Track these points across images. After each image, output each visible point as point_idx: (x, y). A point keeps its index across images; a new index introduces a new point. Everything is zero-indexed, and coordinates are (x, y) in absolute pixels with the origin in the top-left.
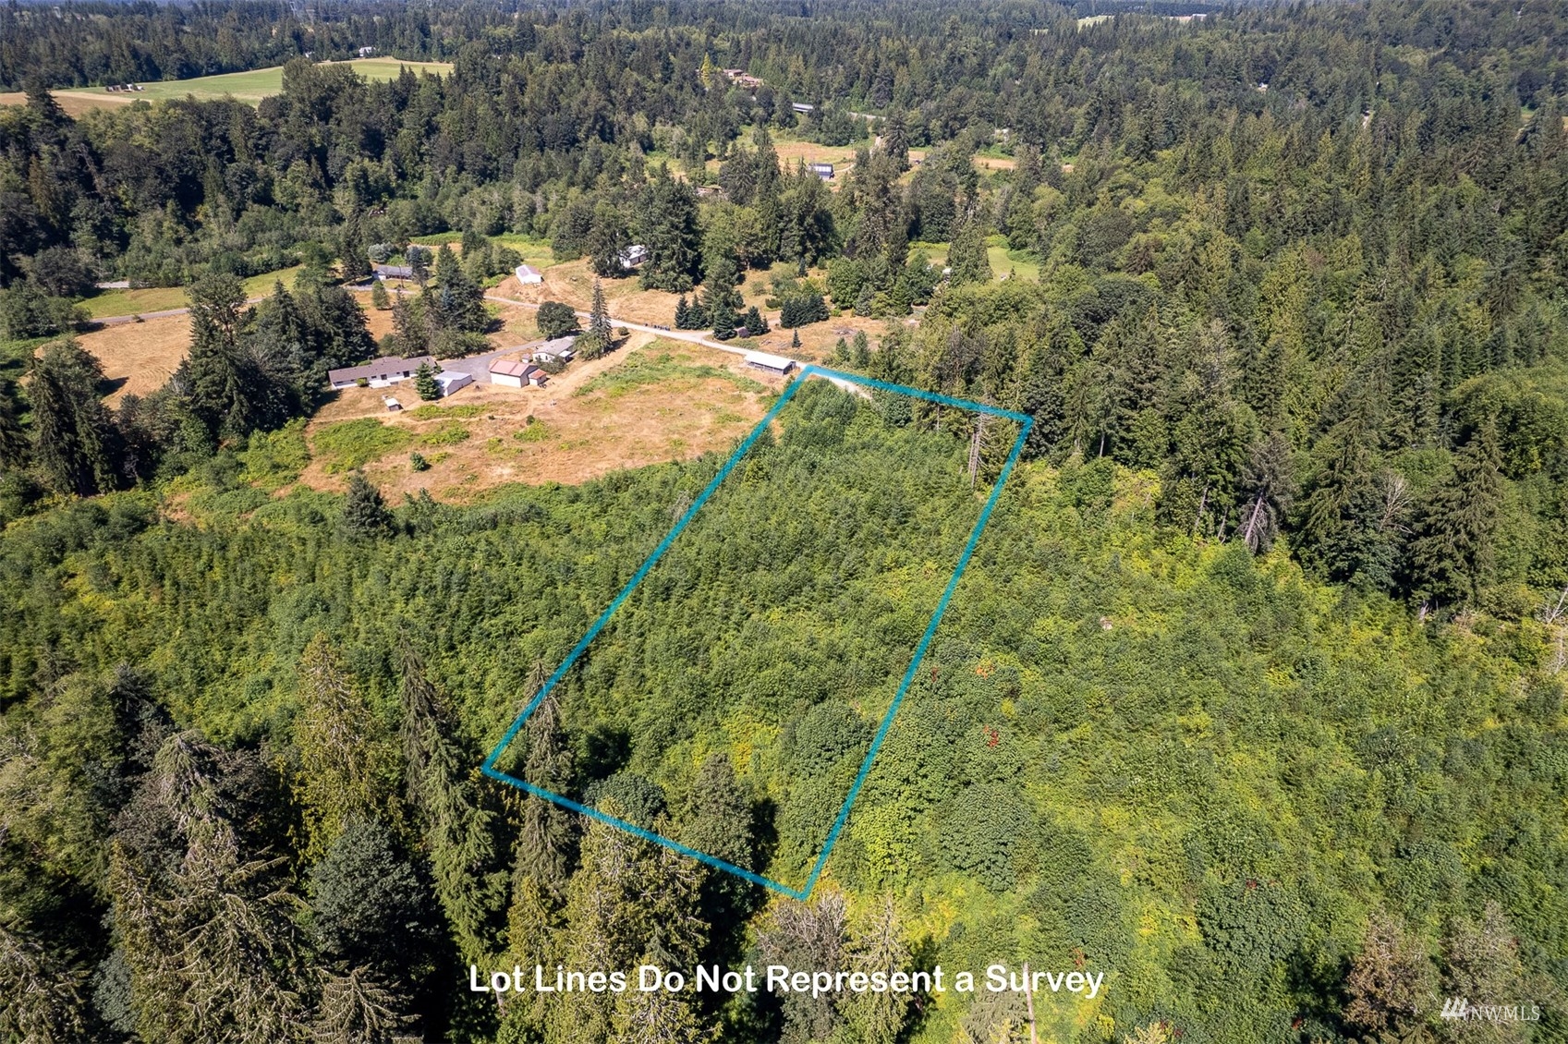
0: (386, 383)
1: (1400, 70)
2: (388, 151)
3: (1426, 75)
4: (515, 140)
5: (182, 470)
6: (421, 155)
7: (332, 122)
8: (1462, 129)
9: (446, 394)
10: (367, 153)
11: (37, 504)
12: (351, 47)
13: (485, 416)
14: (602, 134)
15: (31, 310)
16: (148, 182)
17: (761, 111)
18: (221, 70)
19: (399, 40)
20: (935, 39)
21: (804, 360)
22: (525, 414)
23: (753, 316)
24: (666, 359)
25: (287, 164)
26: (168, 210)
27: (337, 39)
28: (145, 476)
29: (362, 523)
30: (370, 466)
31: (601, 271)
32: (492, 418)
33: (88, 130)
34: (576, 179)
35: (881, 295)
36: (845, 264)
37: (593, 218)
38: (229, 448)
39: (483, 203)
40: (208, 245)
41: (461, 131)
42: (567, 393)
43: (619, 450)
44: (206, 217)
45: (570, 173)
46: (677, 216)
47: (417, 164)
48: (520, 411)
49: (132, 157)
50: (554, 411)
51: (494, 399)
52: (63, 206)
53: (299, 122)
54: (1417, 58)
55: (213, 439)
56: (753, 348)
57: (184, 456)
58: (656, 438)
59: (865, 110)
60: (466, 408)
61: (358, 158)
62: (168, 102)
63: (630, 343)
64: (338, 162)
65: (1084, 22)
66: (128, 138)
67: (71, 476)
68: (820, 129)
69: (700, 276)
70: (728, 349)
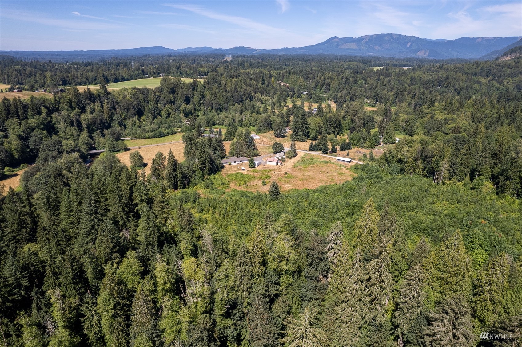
0: (236, 164)
1: (479, 83)
2: (191, 102)
3: (488, 85)
4: (227, 100)
5: (196, 184)
6: (200, 104)
7: (175, 94)
8: (508, 99)
9: (256, 166)
10: (186, 103)
12: (159, 74)
13: (273, 172)
14: (250, 98)
15: (114, 144)
16: (131, 110)
17: (292, 93)
18: (125, 80)
19: (172, 72)
20: (335, 73)
21: (353, 159)
22: (283, 172)
23: (333, 147)
24: (312, 159)
25: (165, 105)
26: (136, 118)
27: (155, 71)
28: (189, 185)
29: (275, 195)
30: (249, 184)
31: (277, 136)
32: (275, 173)
33: (114, 96)
34: (254, 111)
35: (367, 142)
36: (355, 134)
37: (271, 121)
38: (206, 179)
39: (226, 117)
40: (148, 128)
41: (212, 97)
42: (291, 167)
43: (317, 181)
44: (144, 120)
45: (252, 109)
46: (304, 120)
47: (199, 106)
48: (281, 171)
49: (127, 103)
50: (291, 171)
51: (272, 168)
52: (111, 117)
53: (167, 94)
54: (483, 80)
55: (203, 176)
56: (336, 156)
57: (196, 181)
58: (325, 178)
59: (322, 93)
60: (265, 170)
61: (184, 104)
62: (132, 88)
63: (299, 154)
64: (178, 105)
65: (376, 69)
66: (124, 98)
67: (173, 184)
68: (311, 99)
69: (308, 137)
70: (328, 156)
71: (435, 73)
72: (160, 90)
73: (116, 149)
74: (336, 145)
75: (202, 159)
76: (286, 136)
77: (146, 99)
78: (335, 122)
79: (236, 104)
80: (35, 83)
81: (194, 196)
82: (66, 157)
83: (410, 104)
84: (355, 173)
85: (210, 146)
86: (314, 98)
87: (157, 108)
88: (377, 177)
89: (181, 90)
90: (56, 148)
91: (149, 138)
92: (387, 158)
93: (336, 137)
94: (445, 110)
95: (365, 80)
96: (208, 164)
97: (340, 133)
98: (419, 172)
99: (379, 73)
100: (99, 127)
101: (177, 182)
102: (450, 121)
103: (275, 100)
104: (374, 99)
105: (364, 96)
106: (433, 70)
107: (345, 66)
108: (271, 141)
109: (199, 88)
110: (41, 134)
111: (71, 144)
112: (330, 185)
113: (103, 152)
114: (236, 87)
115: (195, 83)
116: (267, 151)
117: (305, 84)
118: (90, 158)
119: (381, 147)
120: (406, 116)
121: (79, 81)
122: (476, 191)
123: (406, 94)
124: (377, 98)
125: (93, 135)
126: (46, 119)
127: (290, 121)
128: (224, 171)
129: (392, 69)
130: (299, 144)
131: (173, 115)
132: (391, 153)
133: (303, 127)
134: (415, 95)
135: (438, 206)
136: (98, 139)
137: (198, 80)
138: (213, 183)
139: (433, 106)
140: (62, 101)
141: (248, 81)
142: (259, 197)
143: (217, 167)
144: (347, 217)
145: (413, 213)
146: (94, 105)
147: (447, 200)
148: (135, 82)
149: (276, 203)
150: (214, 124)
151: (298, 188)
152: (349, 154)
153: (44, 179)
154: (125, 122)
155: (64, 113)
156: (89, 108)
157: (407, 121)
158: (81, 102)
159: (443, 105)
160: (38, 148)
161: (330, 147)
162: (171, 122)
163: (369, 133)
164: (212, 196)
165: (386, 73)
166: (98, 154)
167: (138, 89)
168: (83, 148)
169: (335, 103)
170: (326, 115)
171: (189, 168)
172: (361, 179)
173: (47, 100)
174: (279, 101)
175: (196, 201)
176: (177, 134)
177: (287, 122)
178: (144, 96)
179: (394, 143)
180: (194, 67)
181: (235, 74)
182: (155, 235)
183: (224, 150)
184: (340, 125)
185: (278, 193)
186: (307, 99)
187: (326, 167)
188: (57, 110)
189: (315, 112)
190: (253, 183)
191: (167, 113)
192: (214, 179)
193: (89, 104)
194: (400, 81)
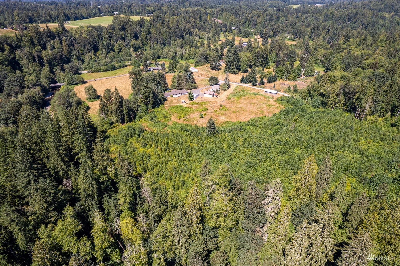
0: (177, 96)
1: (383, 18)
2: (140, 38)
3: (391, 20)
4: (170, 35)
5: (141, 117)
6: (147, 39)
7: (126, 31)
9: (194, 99)
10: (134, 38)
11: (113, 126)
12: (113, 12)
13: (209, 104)
14: (189, 34)
15: (72, 78)
16: (87, 46)
17: (224, 29)
18: (84, 18)
19: (124, 11)
20: (261, 11)
21: (279, 91)
22: (218, 104)
23: (262, 80)
24: (243, 91)
25: (117, 41)
26: (92, 53)
27: (109, 10)
28: (134, 119)
29: (211, 131)
30: (188, 117)
31: (213, 69)
32: (211, 105)
33: (72, 33)
34: (193, 45)
35: (291, 75)
36: (281, 67)
37: (207, 55)
38: (151, 112)
39: (169, 51)
40: (103, 62)
41: (157, 33)
42: (224, 99)
43: (248, 113)
44: (99, 55)
45: (191, 44)
46: (236, 55)
47: (146, 41)
48: (216, 103)
49: (83, 40)
50: (225, 103)
51: (208, 100)
52: (70, 52)
53: (118, 31)
54: (387, 15)
55: (147, 110)
56: (263, 88)
57: (141, 114)
58: (255, 110)
59: (249, 29)
60: (202, 102)
61: (133, 40)
62: (87, 26)
63: (231, 87)
64: (128, 41)
65: (294, 6)
66: (81, 35)
67: (121, 119)
68: (240, 33)
69: (240, 70)
70: (257, 88)
71: (345, 10)
72: (113, 27)
73: (75, 82)
74: (263, 77)
75: (146, 94)
76: (220, 69)
77: (100, 36)
78: (263, 56)
79: (178, 39)
80: (5, 20)
81: (138, 131)
82: (28, 92)
83: (324, 38)
84: (282, 105)
85: (154, 81)
86: (243, 33)
87: (110, 44)
88: (302, 110)
89: (130, 28)
90: (19, 83)
91: (104, 71)
92: (310, 91)
93: (263, 70)
94: (359, 45)
95: (286, 17)
96: (152, 99)
97: (267, 65)
98: (340, 106)
99: (297, 11)
100: (60, 62)
101: (124, 117)
102: (367, 57)
103: (210, 35)
104: (294, 34)
105: (285, 31)
106: (343, 7)
107: (269, 4)
108: (207, 74)
109: (146, 25)
110: (5, 70)
111: (32, 79)
112: (259, 118)
113: (64, 85)
114: (177, 24)
115: (143, 21)
116: (204, 83)
117: (235, 20)
118: (52, 91)
119: (302, 79)
120: (324, 51)
121: (43, 19)
122: (397, 128)
123: (321, 30)
124: (296, 33)
125: (54, 70)
126: (9, 56)
127: (223, 55)
128: (166, 104)
129: (308, 7)
130: (232, 77)
131: (123, 50)
132: (313, 87)
133: (235, 61)
134: (329, 30)
135: (363, 145)
136: (58, 73)
137: (145, 18)
138: (156, 116)
139: (348, 41)
140: (23, 38)
141: (187, 18)
142: (197, 131)
143: (160, 100)
144: (279, 155)
145: (340, 152)
146: (54, 42)
147: (370, 138)
148: (93, 20)
149: (212, 139)
150: (159, 57)
151: (232, 121)
152: (276, 85)
153: (4, 115)
154: (83, 57)
155: (27, 50)
156: (49, 45)
157: (325, 56)
158: (42, 39)
159: (357, 41)
160: (3, 83)
161: (259, 80)
162: (122, 56)
163: (292, 66)
164: (155, 130)
165: (303, 11)
166: (59, 87)
167: (93, 27)
168: (44, 82)
169: (261, 37)
170: (255, 50)
171: (134, 103)
172: (288, 112)
173: (9, 37)
174: (214, 36)
175: (141, 135)
176: (127, 67)
177: (221, 56)
178: (98, 33)
179: (314, 76)
180: (142, 6)
181: (177, 12)
182: (94, 188)
183: (167, 83)
184: (267, 58)
185: (214, 129)
186: (237, 34)
187: (255, 99)
188: (20, 47)
189: (245, 46)
190: (192, 115)
191: (119, 48)
192: (158, 112)
193: (49, 41)
194: (315, 18)
